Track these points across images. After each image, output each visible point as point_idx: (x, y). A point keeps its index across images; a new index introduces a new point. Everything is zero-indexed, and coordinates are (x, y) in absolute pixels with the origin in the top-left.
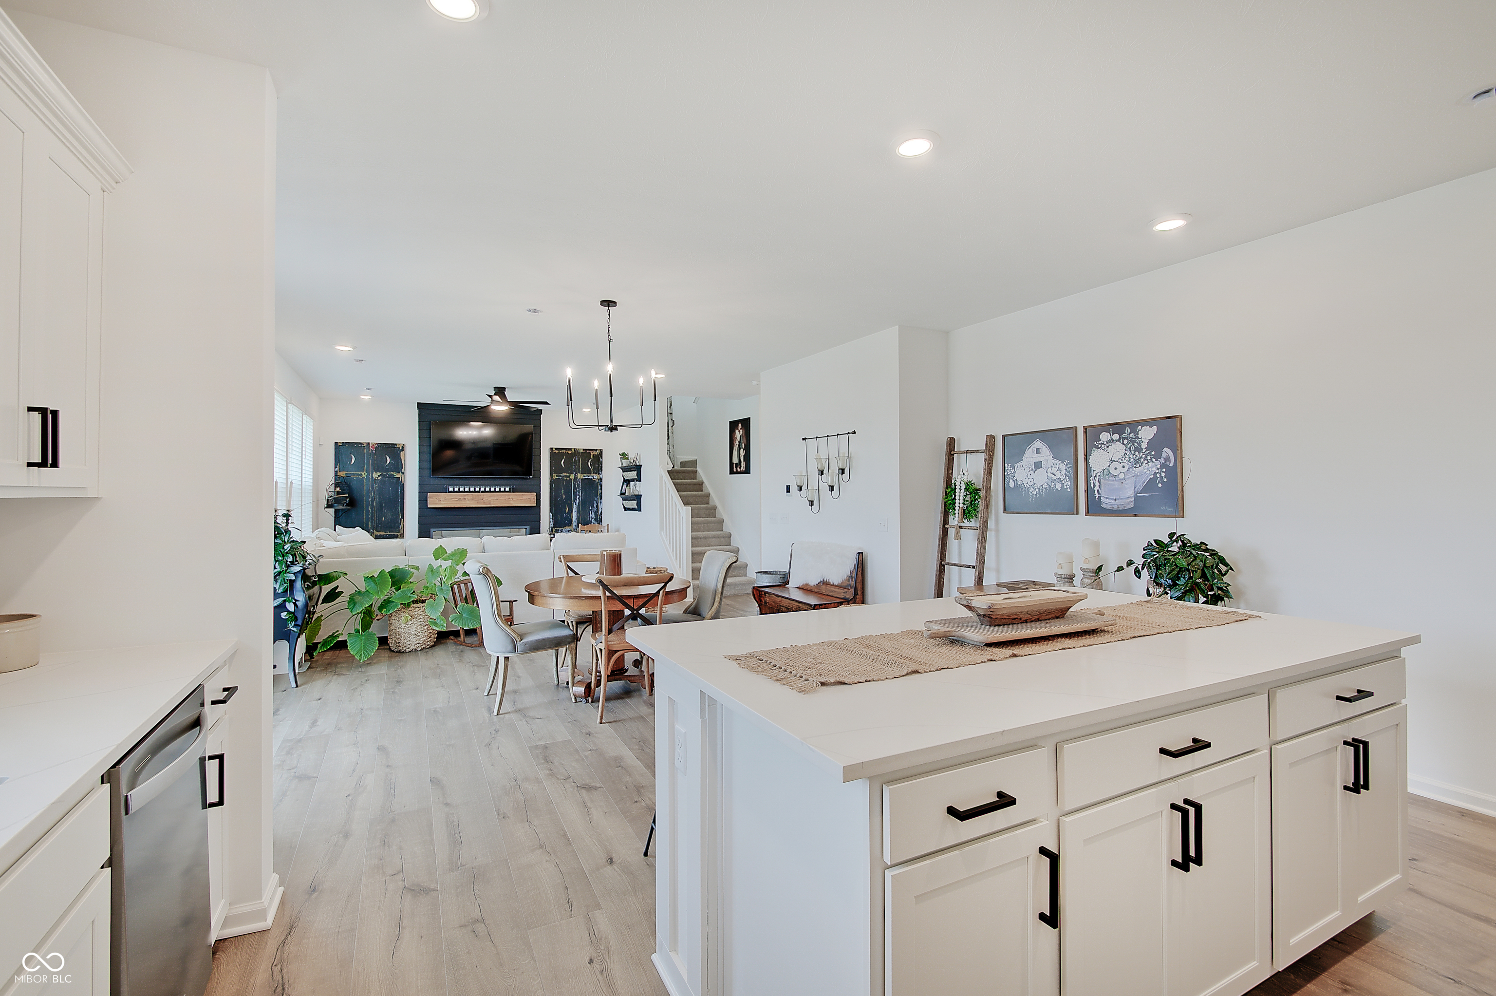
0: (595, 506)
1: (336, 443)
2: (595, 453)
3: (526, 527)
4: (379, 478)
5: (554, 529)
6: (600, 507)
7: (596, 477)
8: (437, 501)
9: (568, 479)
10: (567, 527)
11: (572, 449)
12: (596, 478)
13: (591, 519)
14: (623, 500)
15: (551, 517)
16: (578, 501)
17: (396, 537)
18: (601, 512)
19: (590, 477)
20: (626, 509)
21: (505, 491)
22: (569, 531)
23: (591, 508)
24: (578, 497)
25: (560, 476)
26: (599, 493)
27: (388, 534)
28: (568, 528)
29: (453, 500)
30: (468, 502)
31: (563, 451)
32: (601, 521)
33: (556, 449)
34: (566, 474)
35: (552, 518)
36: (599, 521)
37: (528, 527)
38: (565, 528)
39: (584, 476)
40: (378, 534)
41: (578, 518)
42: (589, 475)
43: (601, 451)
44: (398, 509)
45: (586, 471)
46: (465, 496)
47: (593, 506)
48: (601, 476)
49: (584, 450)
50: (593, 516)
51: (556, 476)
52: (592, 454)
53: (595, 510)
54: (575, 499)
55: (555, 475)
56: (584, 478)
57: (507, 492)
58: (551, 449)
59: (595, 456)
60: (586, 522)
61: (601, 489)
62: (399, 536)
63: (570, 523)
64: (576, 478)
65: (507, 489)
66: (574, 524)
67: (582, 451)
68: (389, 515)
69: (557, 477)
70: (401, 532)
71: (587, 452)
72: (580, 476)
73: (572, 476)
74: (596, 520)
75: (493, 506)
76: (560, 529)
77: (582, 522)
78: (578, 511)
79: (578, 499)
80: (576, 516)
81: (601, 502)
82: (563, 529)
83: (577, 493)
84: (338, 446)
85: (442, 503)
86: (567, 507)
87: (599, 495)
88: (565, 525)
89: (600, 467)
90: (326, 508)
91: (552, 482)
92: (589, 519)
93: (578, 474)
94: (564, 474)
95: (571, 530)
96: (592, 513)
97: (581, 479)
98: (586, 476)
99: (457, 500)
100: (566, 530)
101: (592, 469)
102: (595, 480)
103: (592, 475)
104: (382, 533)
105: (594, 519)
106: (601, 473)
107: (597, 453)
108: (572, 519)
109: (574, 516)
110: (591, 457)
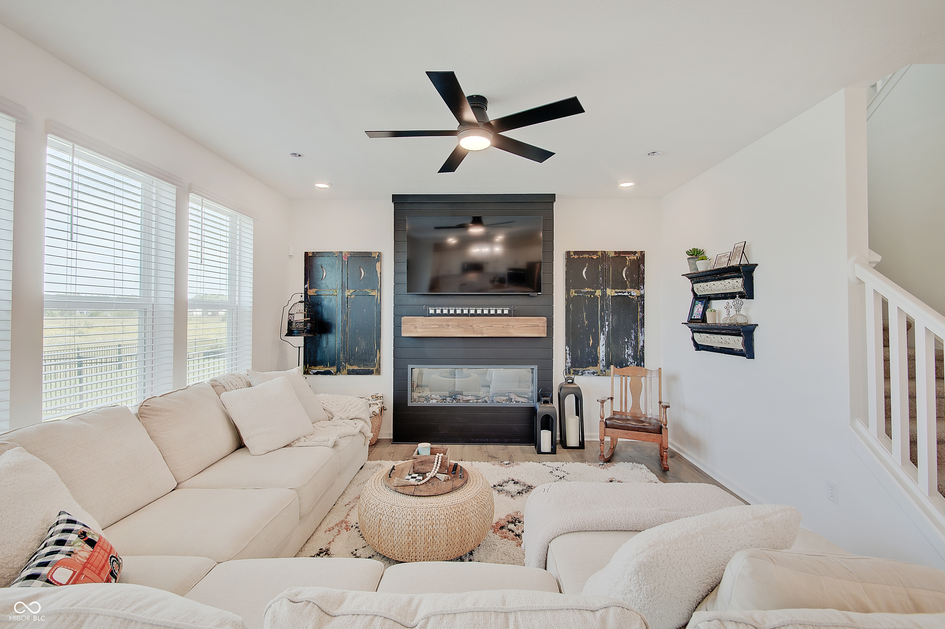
0: (633, 337)
1: (306, 254)
2: (633, 257)
3: (532, 367)
4: (352, 297)
5: (572, 370)
6: (641, 338)
7: (635, 293)
8: (413, 328)
9: (592, 296)
10: (590, 368)
11: (598, 252)
12: (635, 294)
13: (626, 356)
14: (693, 332)
15: (568, 352)
16: (607, 330)
17: (370, 373)
18: (643, 346)
19: (626, 294)
20: (698, 347)
21: (503, 315)
22: (594, 373)
23: (626, 340)
24: (607, 323)
25: (581, 293)
26: (639, 317)
27: (362, 368)
28: (592, 369)
29: (433, 326)
30: (452, 330)
31: (585, 256)
32: (642, 359)
33: (576, 253)
34: (589, 290)
35: (569, 354)
36: (640, 360)
37: (536, 367)
38: (587, 369)
39: (616, 292)
40: (351, 368)
41: (607, 355)
42: (624, 291)
43: (642, 254)
44: (374, 337)
45: (619, 284)
46: (448, 321)
47: (629, 337)
48: (642, 292)
49: (615, 252)
50: (630, 352)
51: (575, 293)
52: (628, 259)
53: (633, 342)
54: (603, 326)
55: (574, 291)
56: (616, 294)
57: (506, 315)
58: (568, 253)
59: (633, 262)
60: (621, 364)
61: (643, 312)
62: (375, 372)
63: (595, 362)
64: (604, 294)
65: (506, 312)
66: (602, 364)
67: (613, 255)
68: (363, 345)
69: (577, 294)
70: (377, 366)
71: (620, 255)
72: (610, 292)
73: (598, 293)
74: (635, 358)
75: (485, 335)
76: (581, 369)
77: (614, 361)
78: (607, 345)
79: (607, 327)
80: (604, 352)
81: (643, 331)
82: (584, 370)
83: (606, 317)
84: (310, 256)
85: (419, 330)
86: (591, 338)
87: (639, 320)
88: (588, 364)
89: (641, 277)
90: (287, 335)
91: (569, 300)
92: (624, 356)
93: (607, 289)
94: (587, 290)
95: (597, 373)
96: (629, 349)
97: (611, 296)
98: (620, 292)
99: (438, 326)
100: (589, 371)
101: (628, 281)
102: (633, 298)
103: (629, 290)
104: (355, 368)
105: (631, 357)
106: (642, 286)
107: (637, 257)
108: (598, 356)
109: (601, 351)
110: (628, 264)
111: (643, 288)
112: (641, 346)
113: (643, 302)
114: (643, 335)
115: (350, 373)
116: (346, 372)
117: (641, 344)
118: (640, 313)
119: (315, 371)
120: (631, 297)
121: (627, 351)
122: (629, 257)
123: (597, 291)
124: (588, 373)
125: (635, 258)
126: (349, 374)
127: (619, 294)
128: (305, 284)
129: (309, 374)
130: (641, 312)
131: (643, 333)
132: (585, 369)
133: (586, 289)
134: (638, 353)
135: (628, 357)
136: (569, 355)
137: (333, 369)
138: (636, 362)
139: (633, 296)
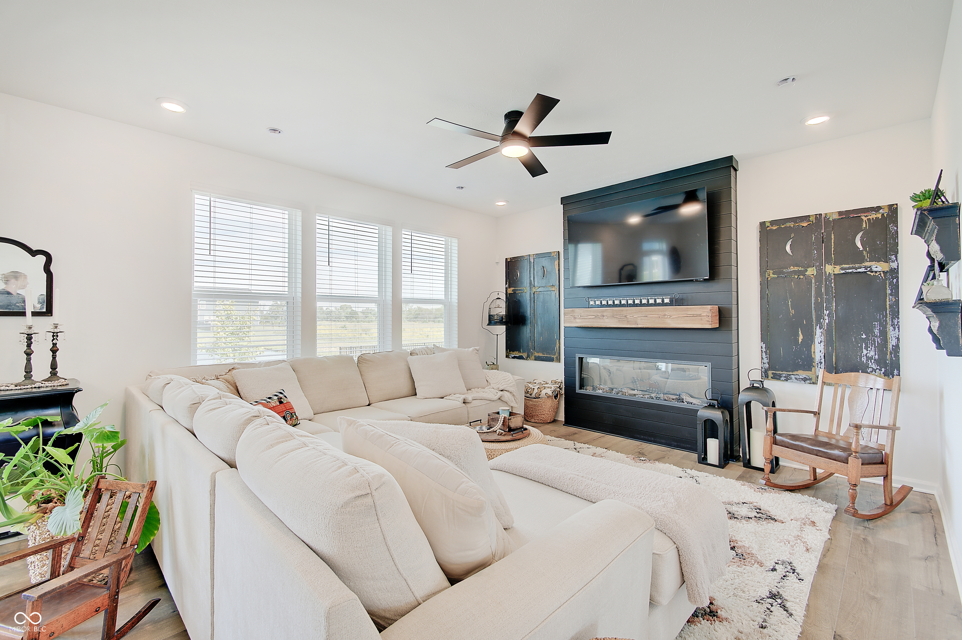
0: (877, 332)
1: (507, 259)
2: (873, 216)
3: (703, 364)
5: (770, 373)
6: (891, 333)
7: (879, 267)
8: (573, 318)
9: (802, 277)
10: (800, 372)
11: (809, 216)
12: (879, 269)
13: (864, 359)
15: (764, 350)
16: (827, 321)
17: (551, 360)
18: (897, 346)
19: (862, 270)
21: (663, 304)
22: (805, 379)
23: (864, 336)
24: (826, 312)
25: (784, 273)
26: (888, 303)
27: (545, 356)
28: (802, 374)
29: (590, 317)
30: (607, 320)
31: (788, 224)
33: (773, 223)
34: (796, 269)
35: (766, 352)
37: (707, 365)
38: (795, 373)
39: (842, 269)
40: (537, 354)
42: (857, 265)
43: (894, 209)
44: (554, 328)
45: (849, 255)
47: (869, 331)
48: (894, 265)
49: (840, 213)
50: (872, 353)
51: (773, 274)
52: (865, 219)
53: (878, 340)
54: (820, 317)
55: (771, 272)
56: (843, 272)
57: (666, 305)
58: (762, 224)
59: (874, 223)
60: (855, 370)
61: (896, 294)
62: (555, 360)
63: (808, 364)
64: (820, 272)
65: (667, 301)
66: (819, 368)
67: (836, 217)
68: (546, 335)
69: (778, 276)
70: (557, 355)
71: (850, 216)
72: (829, 269)
74: (881, 362)
75: (640, 326)
76: (785, 373)
77: (837, 365)
78: (829, 342)
79: (826, 318)
80: (823, 351)
81: (896, 323)
82: (790, 375)
83: (825, 304)
84: (509, 261)
85: (578, 320)
86: (800, 333)
87: (888, 307)
88: (796, 367)
89: (890, 244)
90: (488, 325)
91: (765, 284)
92: (861, 359)
93: (827, 265)
94: (792, 269)
95: (810, 379)
96: (869, 349)
97: (834, 274)
98: (849, 268)
99: (594, 317)
100: (798, 377)
101: (866, 250)
102: (877, 274)
103: (867, 264)
104: (541, 355)
105: (873, 361)
106: (893, 257)
107: (883, 215)
108: (813, 356)
109: (817, 351)
110: (864, 226)
111: (895, 259)
112: (893, 345)
113: (895, 280)
114: (897, 329)
115: (537, 359)
116: (534, 358)
117: (894, 342)
118: (891, 297)
119: (513, 356)
120: (872, 274)
121: (865, 352)
122: (866, 216)
123: (809, 270)
124: (796, 379)
125: (879, 216)
126: (535, 360)
127: (847, 271)
128: (506, 284)
129: (509, 358)
130: (891, 294)
131: (896, 326)
132: (791, 373)
133: (792, 267)
134: (888, 357)
135: (867, 360)
136: (766, 354)
137: (525, 355)
138: (883, 369)
139: (876, 272)
